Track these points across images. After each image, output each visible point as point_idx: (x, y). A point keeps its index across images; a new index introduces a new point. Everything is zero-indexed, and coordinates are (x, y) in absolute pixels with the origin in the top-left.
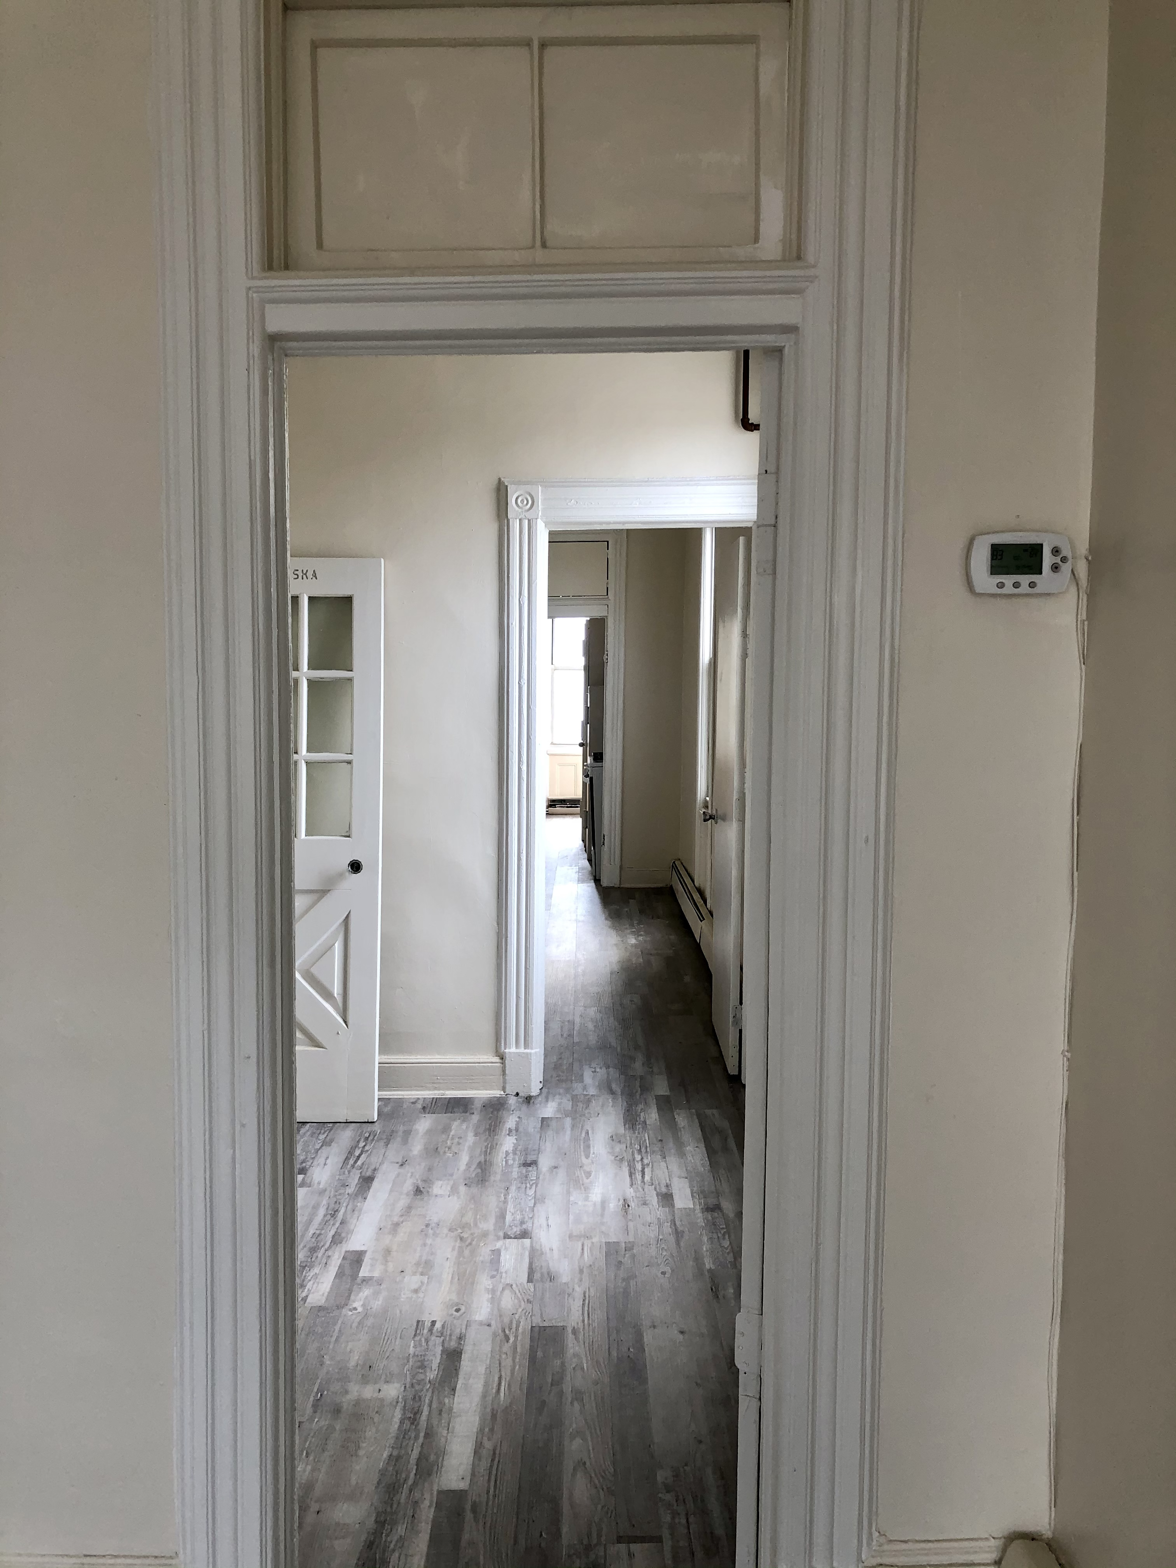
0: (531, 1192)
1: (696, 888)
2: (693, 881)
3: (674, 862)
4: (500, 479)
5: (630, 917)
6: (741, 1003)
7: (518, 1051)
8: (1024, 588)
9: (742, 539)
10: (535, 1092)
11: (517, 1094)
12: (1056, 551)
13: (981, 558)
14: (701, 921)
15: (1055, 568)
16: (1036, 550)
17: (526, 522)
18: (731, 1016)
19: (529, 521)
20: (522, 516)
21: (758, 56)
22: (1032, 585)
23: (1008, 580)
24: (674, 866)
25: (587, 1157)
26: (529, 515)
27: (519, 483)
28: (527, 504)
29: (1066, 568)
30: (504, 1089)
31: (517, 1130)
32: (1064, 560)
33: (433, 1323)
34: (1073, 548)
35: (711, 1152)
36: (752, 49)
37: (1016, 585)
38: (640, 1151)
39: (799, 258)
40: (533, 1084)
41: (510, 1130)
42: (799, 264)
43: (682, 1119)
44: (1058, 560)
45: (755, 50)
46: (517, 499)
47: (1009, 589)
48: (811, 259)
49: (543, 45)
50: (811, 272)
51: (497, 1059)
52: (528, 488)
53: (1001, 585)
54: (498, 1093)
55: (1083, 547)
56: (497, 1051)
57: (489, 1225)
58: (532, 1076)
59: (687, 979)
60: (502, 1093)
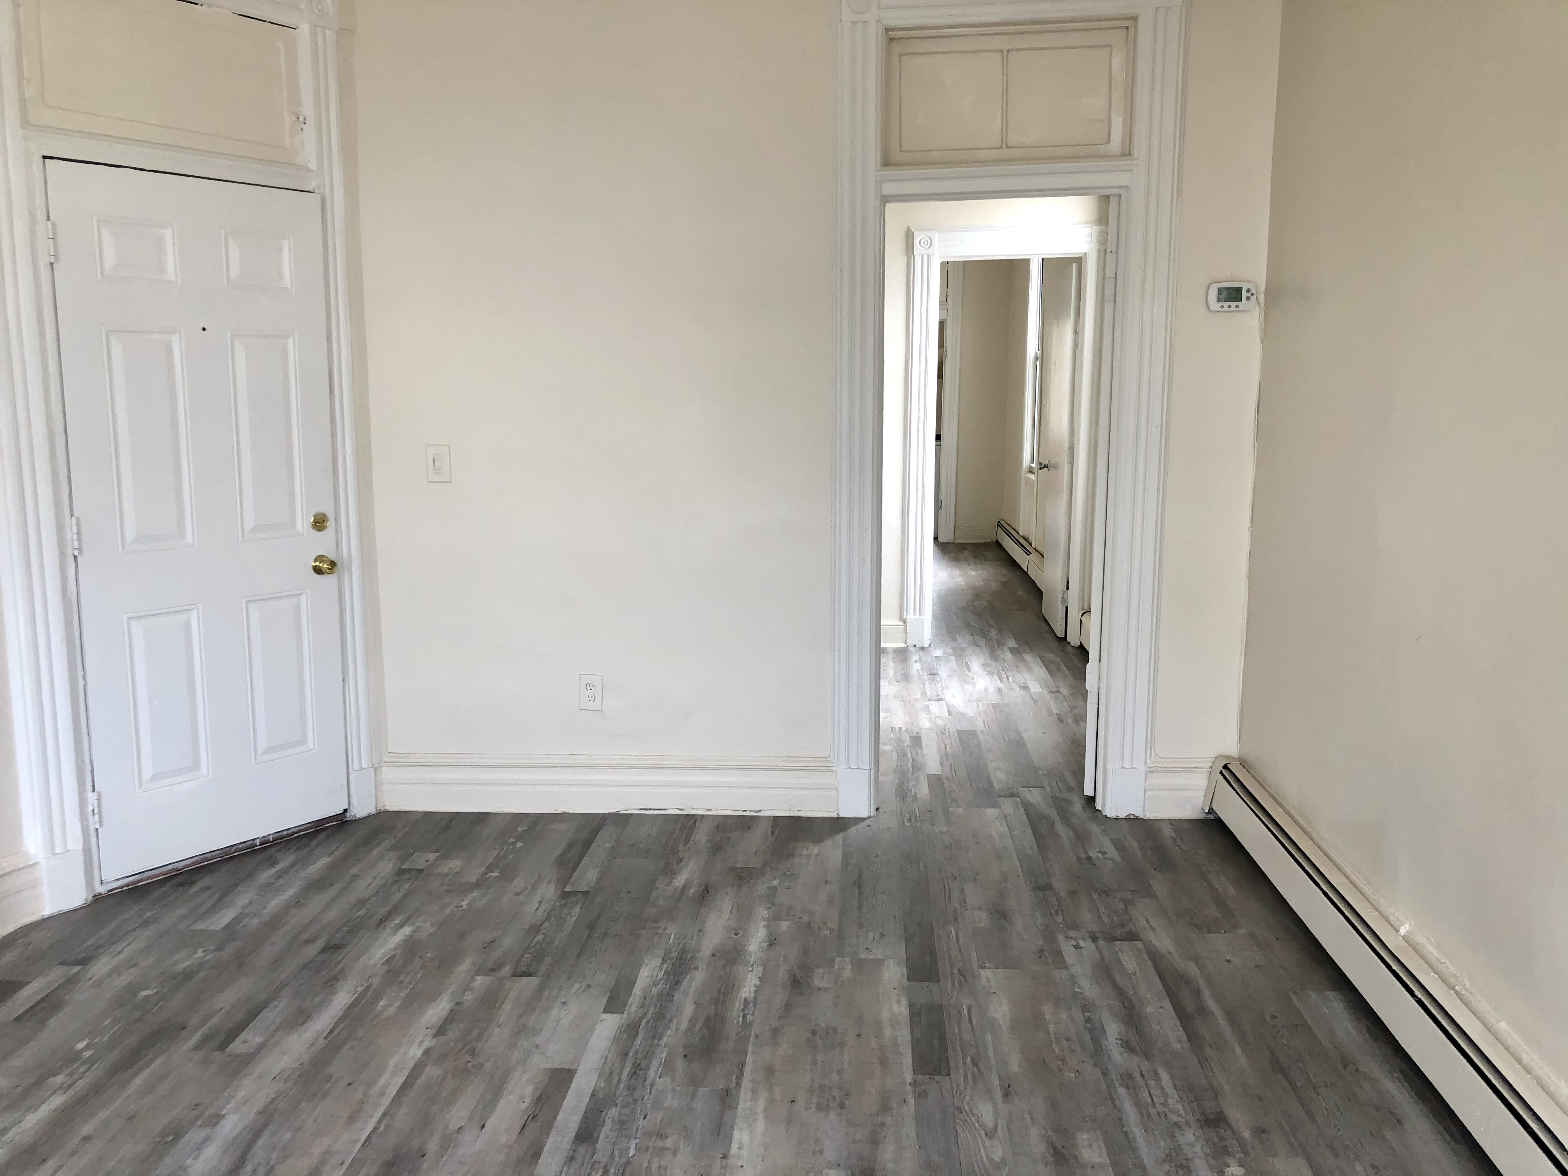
0: (939, 684)
1: (1021, 536)
2: (1018, 533)
3: (999, 522)
4: (908, 228)
5: (966, 559)
6: (1068, 589)
7: (915, 617)
8: (1233, 308)
9: (1074, 265)
10: (926, 645)
11: (915, 646)
12: (1248, 291)
13: (1213, 294)
14: (1028, 555)
15: (1248, 298)
16: (1239, 290)
17: (926, 257)
18: (1060, 598)
19: (928, 256)
20: (924, 253)
21: (1111, 54)
22: (1237, 306)
23: (1226, 304)
24: (999, 525)
25: (970, 672)
26: (929, 252)
27: (922, 230)
28: (927, 244)
29: (1253, 298)
30: (906, 642)
31: (920, 661)
32: (1252, 294)
33: (900, 728)
34: (1257, 287)
35: (1049, 671)
36: (1108, 50)
37: (1230, 307)
38: (1003, 670)
39: (1130, 154)
40: (925, 639)
41: (916, 661)
42: (1129, 157)
43: (1028, 657)
44: (1249, 295)
45: (1109, 51)
46: (920, 242)
47: (1226, 309)
48: (1136, 156)
49: (1008, 51)
50: (1135, 162)
51: (901, 623)
52: (929, 233)
53: (1222, 307)
54: (902, 645)
55: (1263, 288)
56: (901, 618)
57: (919, 696)
58: (925, 635)
59: (1020, 593)
60: (905, 645)
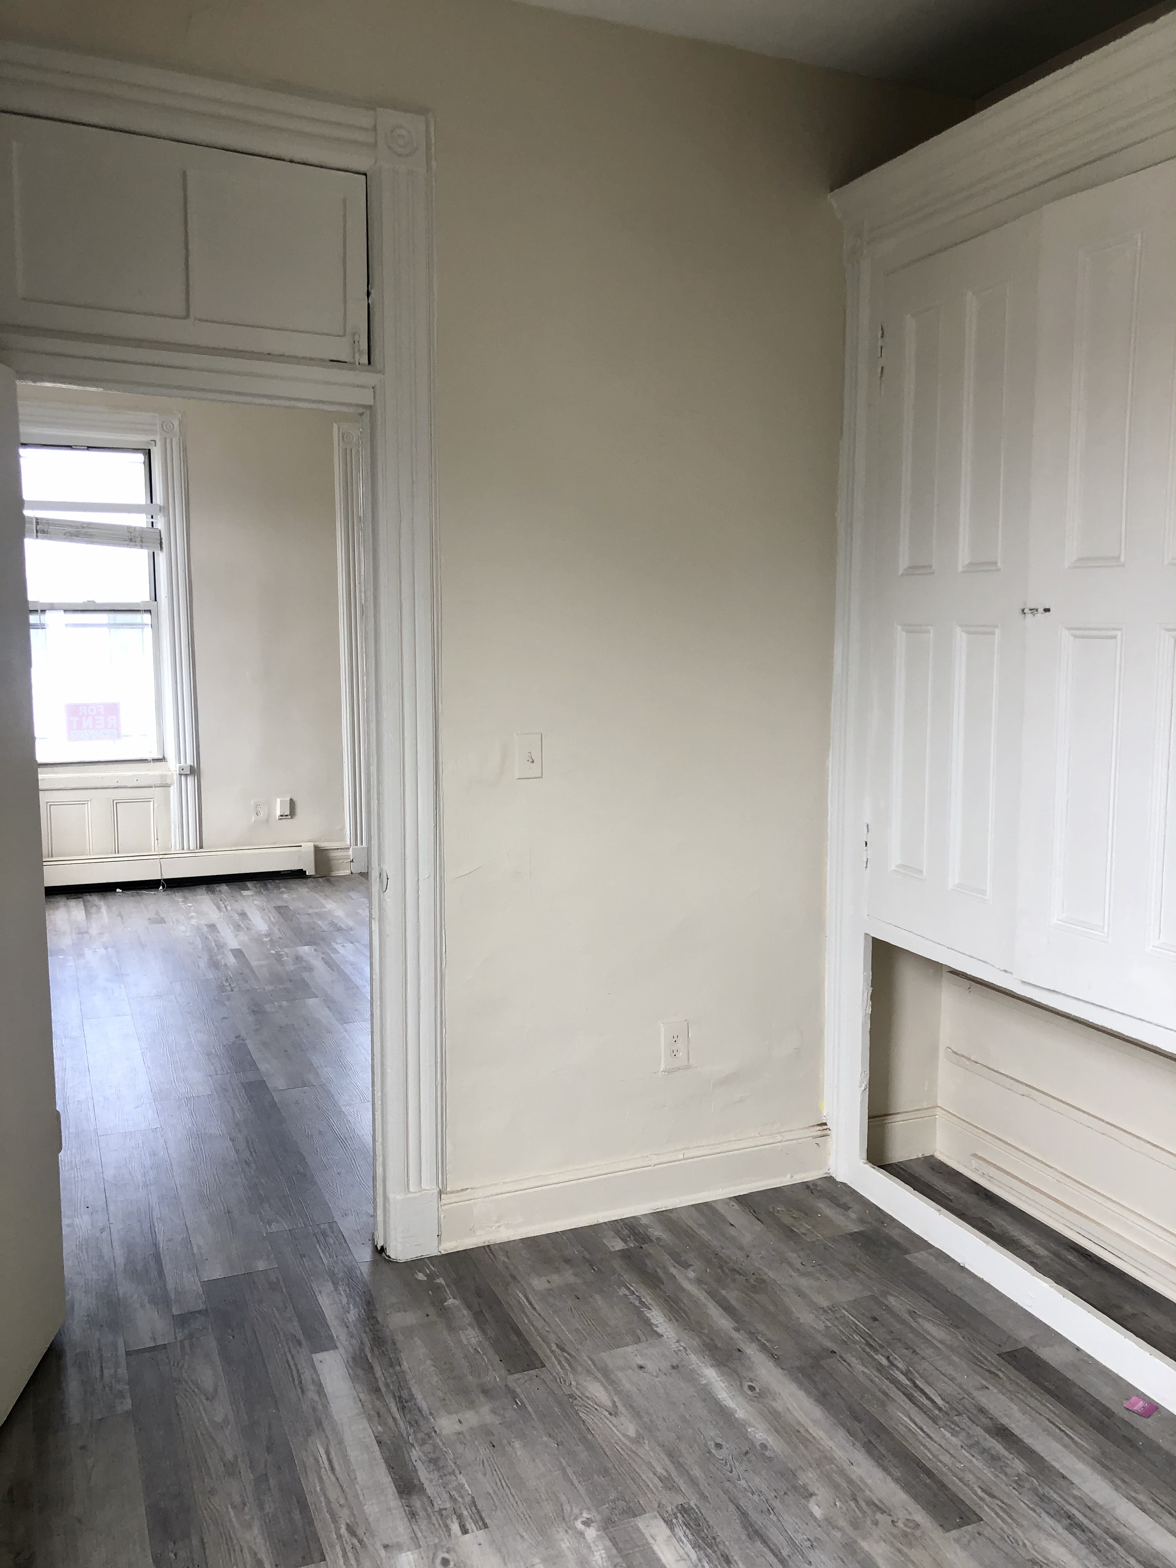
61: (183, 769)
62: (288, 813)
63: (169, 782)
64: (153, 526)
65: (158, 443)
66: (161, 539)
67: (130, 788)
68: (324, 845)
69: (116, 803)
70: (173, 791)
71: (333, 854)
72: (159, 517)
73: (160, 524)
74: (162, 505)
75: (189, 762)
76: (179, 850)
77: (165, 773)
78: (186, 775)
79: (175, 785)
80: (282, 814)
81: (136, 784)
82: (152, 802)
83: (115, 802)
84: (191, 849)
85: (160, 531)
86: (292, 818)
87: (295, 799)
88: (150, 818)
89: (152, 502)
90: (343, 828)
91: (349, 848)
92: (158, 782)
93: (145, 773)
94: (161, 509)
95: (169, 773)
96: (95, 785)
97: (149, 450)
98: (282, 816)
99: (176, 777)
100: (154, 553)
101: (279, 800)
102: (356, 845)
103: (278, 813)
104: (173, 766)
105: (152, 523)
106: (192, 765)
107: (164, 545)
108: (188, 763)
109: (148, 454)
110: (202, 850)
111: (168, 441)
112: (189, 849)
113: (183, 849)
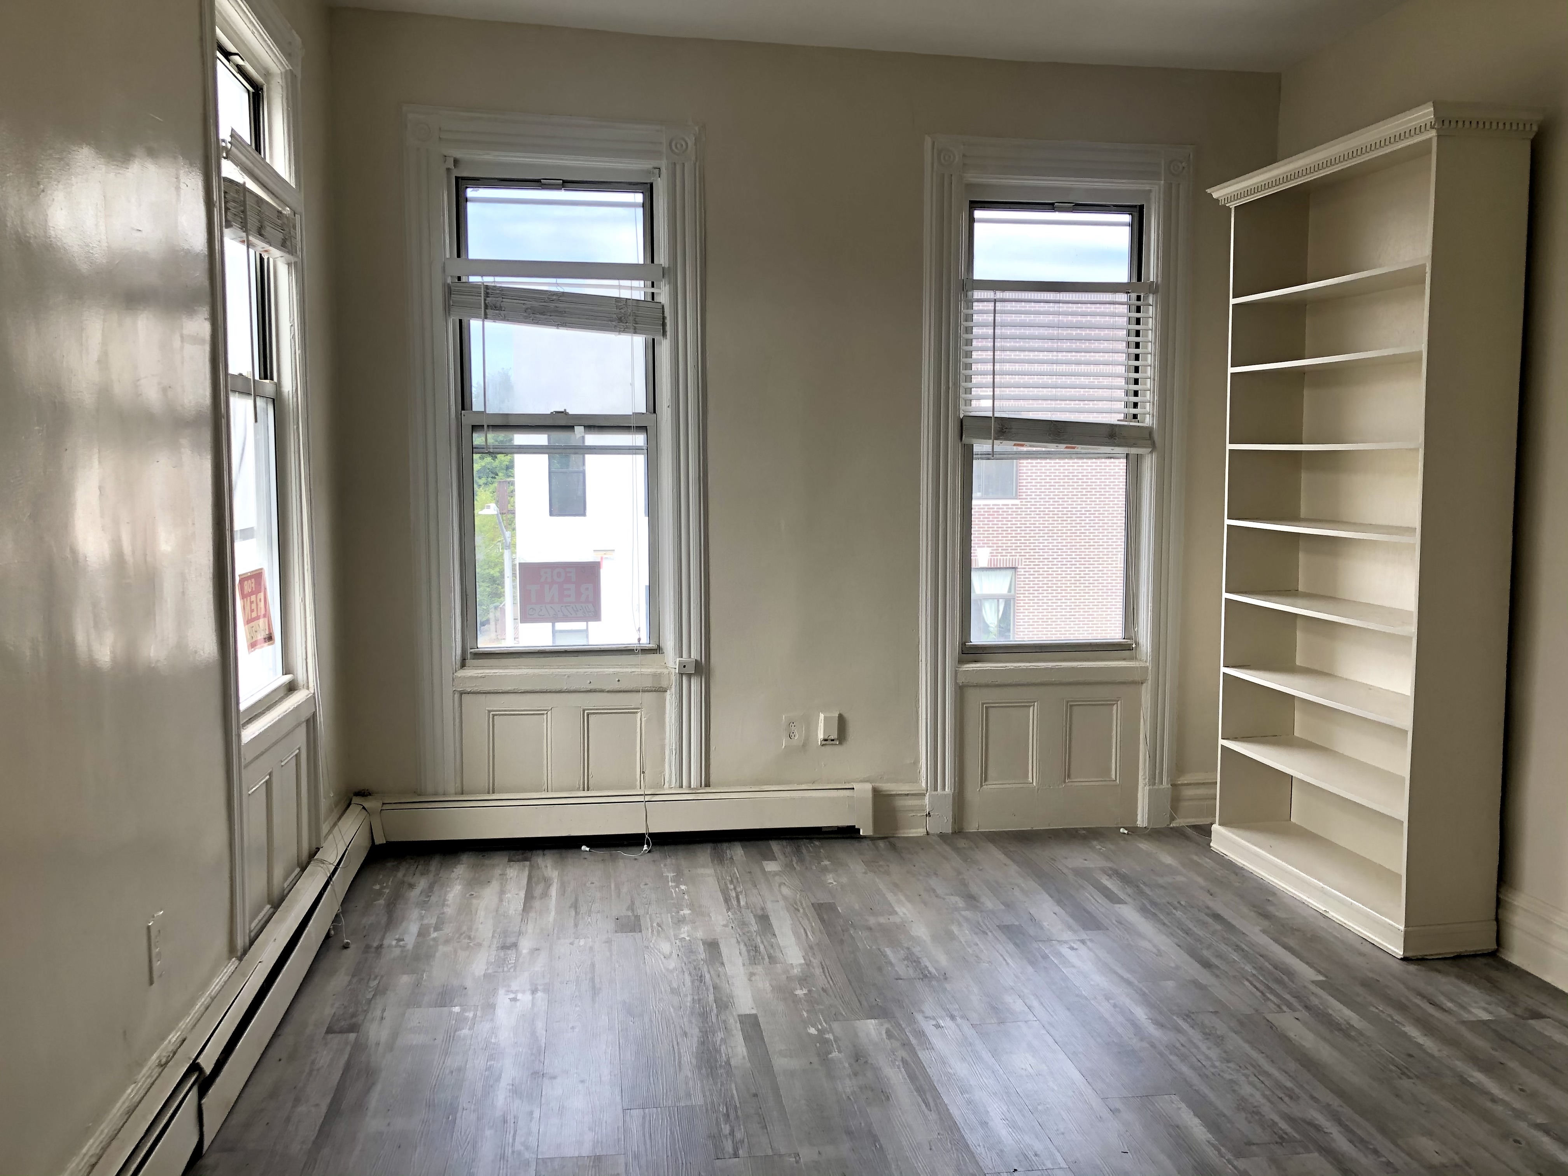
61: (684, 667)
62: (834, 736)
63: (664, 684)
64: (653, 299)
65: (664, 170)
66: (664, 318)
67: (608, 692)
68: (889, 787)
69: (587, 715)
70: (670, 698)
71: (901, 803)
72: (662, 284)
73: (664, 297)
74: (667, 266)
75: (695, 655)
76: (675, 787)
77: (659, 671)
78: (689, 676)
79: (673, 689)
80: (826, 737)
81: (617, 686)
82: (639, 714)
83: (586, 712)
84: (692, 787)
85: (663, 306)
86: (840, 743)
87: (846, 715)
88: (636, 737)
89: (653, 262)
90: (916, 762)
91: (924, 795)
92: (648, 684)
93: (630, 670)
94: (665, 272)
95: (666, 671)
96: (558, 687)
97: (651, 185)
98: (826, 740)
99: (674, 678)
100: (653, 340)
101: (822, 716)
102: (936, 789)
103: (821, 736)
104: (671, 661)
105: (653, 294)
106: (699, 659)
107: (668, 328)
108: (692, 657)
109: (649, 191)
110: (708, 790)
111: (678, 167)
112: (690, 787)
113: (681, 787)
